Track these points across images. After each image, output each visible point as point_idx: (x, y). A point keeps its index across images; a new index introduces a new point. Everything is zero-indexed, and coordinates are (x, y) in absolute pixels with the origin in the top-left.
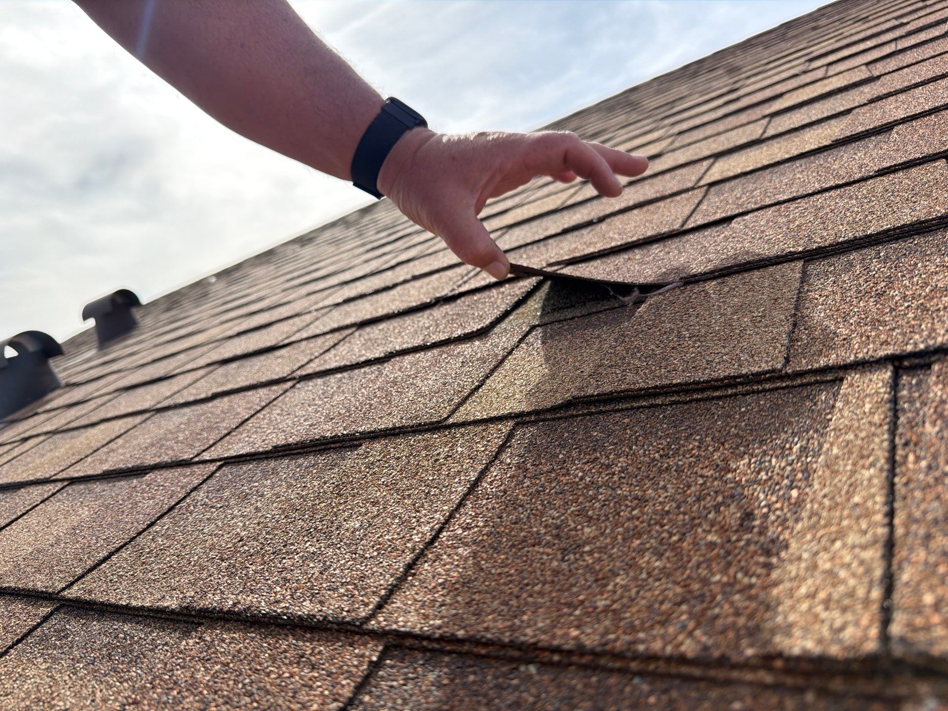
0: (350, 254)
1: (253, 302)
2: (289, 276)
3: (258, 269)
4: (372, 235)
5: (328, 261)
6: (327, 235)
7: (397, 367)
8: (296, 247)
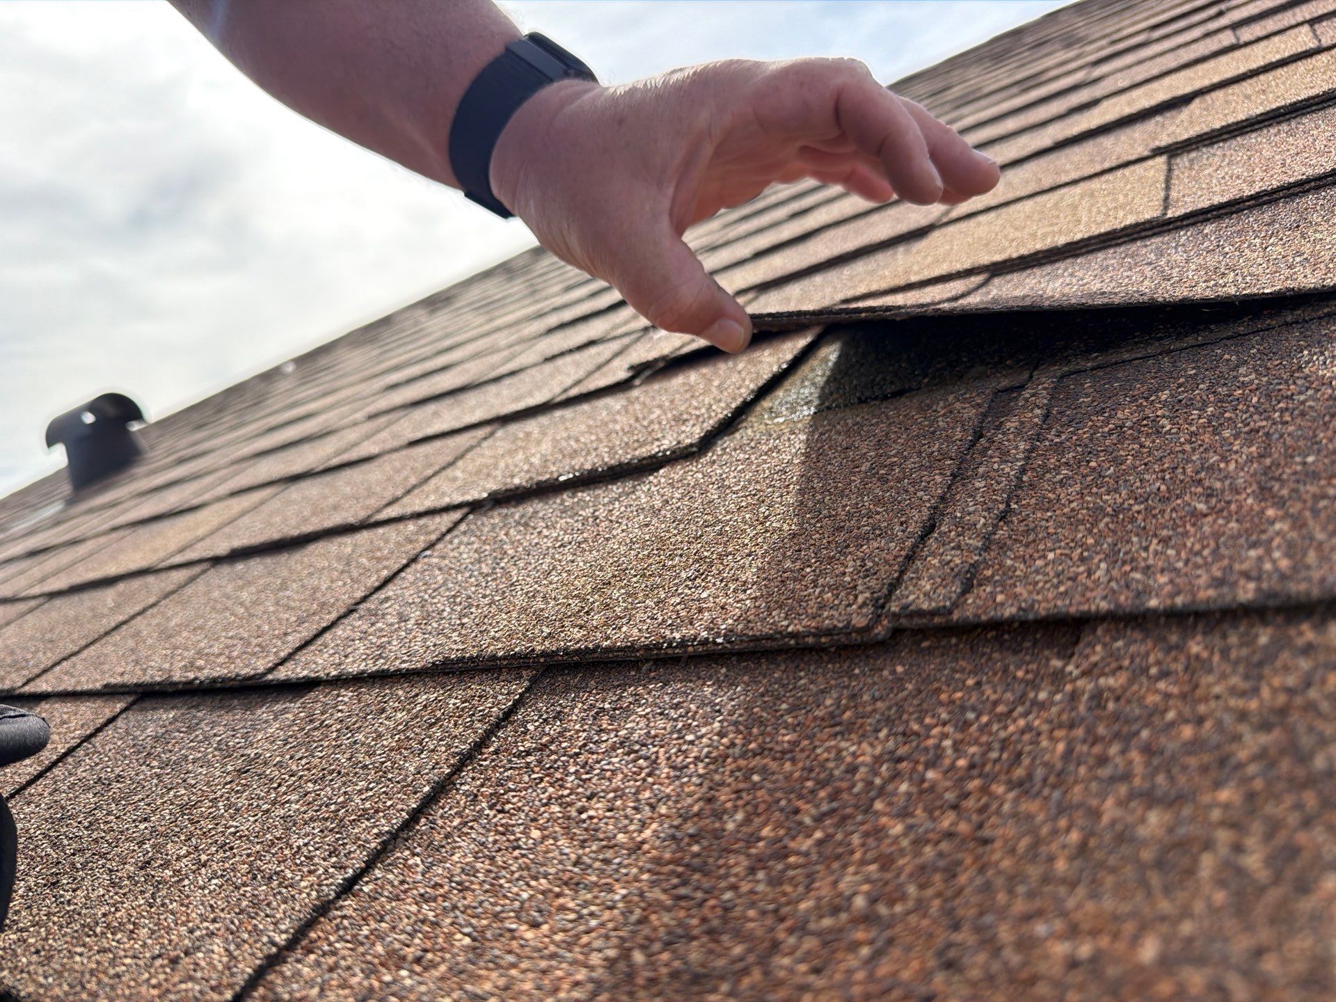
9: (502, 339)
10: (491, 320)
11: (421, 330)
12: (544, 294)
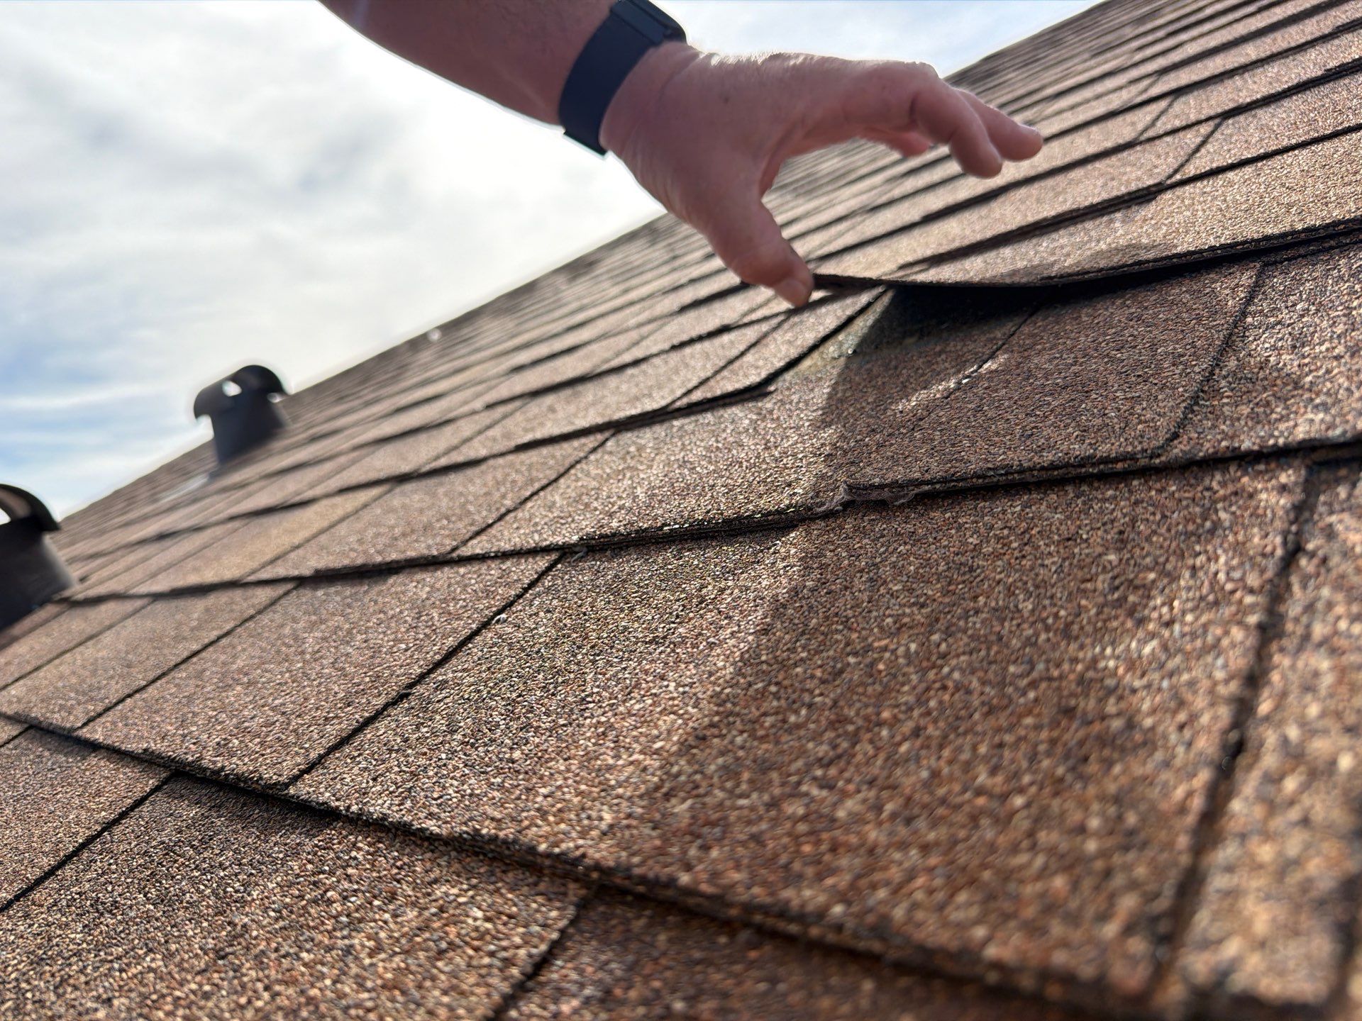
10: (626, 291)
11: (559, 300)
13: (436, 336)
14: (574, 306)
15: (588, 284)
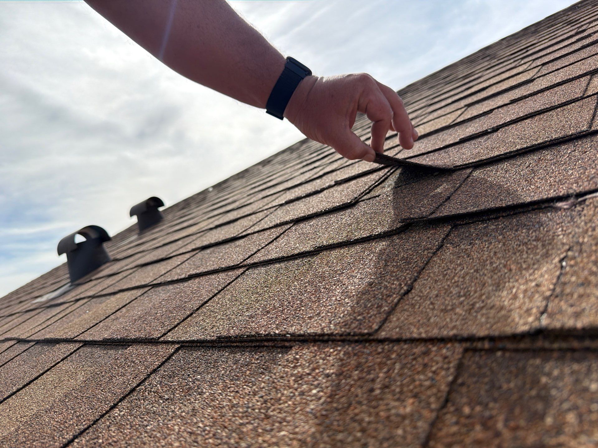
0: (292, 169)
1: (229, 204)
2: (253, 186)
3: (237, 181)
4: (307, 156)
5: (278, 175)
6: (279, 158)
7: (325, 262)
8: (260, 167)
9: (288, 171)
10: (285, 166)
11: (260, 172)
12: (303, 156)
13: (211, 189)
14: (267, 172)
15: (271, 166)
